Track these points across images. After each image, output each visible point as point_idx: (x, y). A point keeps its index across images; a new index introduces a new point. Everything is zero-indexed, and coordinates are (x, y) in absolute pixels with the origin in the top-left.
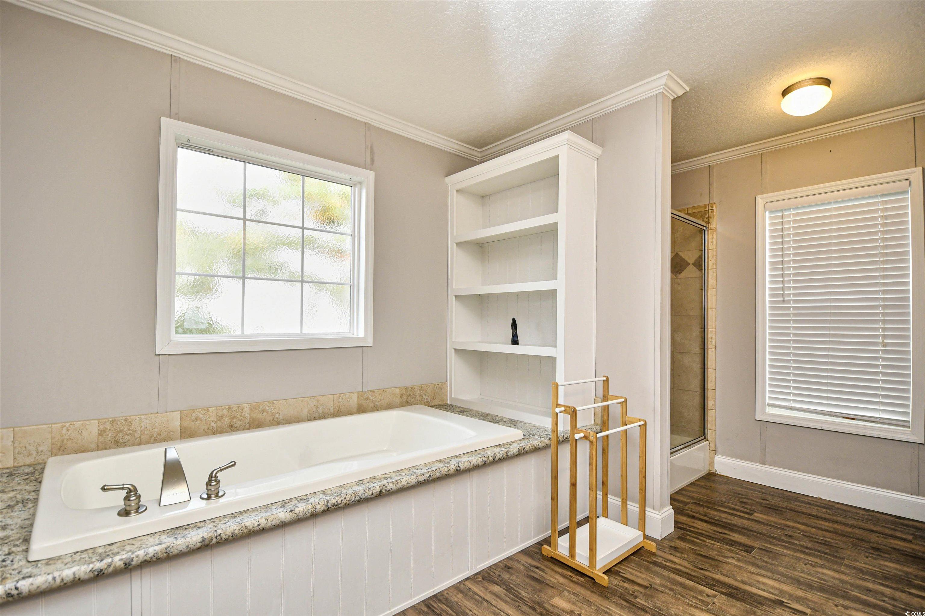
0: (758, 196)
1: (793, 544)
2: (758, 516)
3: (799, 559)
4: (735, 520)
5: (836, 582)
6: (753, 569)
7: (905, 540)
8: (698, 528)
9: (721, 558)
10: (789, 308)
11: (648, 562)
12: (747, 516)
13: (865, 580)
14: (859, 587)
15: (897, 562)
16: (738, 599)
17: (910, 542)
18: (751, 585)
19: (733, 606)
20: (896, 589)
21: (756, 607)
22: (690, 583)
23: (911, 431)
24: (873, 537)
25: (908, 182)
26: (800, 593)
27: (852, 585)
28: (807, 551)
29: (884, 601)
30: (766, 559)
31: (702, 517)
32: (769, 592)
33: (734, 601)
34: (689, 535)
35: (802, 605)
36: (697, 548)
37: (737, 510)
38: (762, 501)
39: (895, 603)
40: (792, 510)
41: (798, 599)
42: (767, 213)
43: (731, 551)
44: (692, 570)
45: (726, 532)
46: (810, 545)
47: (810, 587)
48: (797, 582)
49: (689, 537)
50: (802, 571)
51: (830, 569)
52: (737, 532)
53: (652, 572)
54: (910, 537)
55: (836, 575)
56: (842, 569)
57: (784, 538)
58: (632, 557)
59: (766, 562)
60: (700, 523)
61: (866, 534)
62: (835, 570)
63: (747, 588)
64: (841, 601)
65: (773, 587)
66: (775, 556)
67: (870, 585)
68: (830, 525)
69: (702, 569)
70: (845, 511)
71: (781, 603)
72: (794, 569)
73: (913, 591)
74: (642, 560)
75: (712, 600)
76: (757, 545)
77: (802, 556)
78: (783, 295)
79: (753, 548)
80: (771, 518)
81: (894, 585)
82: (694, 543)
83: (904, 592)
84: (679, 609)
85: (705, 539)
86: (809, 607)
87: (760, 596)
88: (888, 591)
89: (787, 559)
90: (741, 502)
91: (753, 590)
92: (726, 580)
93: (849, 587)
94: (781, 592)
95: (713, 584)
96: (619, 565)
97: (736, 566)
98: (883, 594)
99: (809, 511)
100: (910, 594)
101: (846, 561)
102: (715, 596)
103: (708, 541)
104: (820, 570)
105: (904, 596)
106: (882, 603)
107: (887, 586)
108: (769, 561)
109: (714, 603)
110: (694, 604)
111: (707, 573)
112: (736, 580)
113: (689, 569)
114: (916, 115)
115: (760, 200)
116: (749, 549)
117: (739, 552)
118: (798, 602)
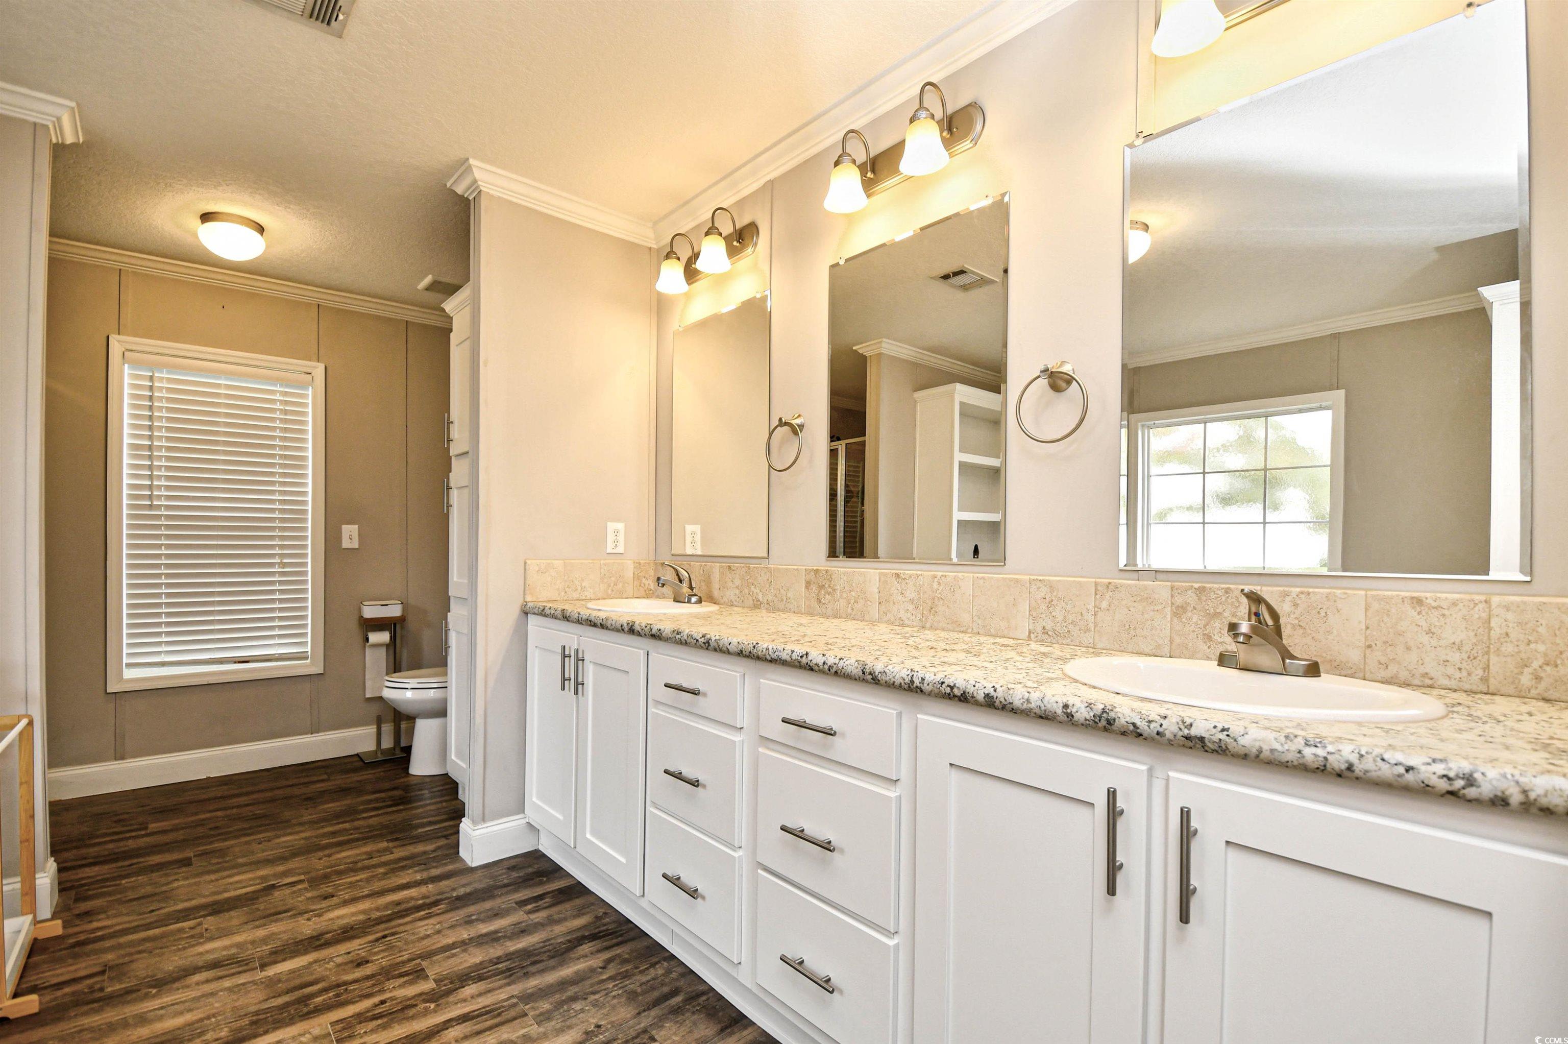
0: (113, 335)
1: (230, 832)
2: (153, 827)
3: (247, 843)
4: (132, 844)
5: (302, 842)
6: (213, 877)
7: (323, 781)
8: (89, 877)
9: (164, 888)
10: (158, 517)
11: (65, 949)
12: (143, 832)
13: (323, 827)
14: (324, 835)
15: (333, 801)
16: (228, 910)
17: (328, 780)
18: (226, 891)
19: (231, 918)
20: (352, 821)
21: (253, 904)
22: (157, 931)
23: (311, 662)
24: (296, 791)
25: (309, 377)
26: (281, 868)
27: (316, 837)
28: (249, 831)
29: (351, 834)
30: (214, 861)
31: (79, 863)
32: (251, 885)
33: (226, 914)
34: (88, 890)
35: (292, 876)
36: (119, 896)
37: (121, 833)
38: (141, 809)
39: (361, 831)
40: (191, 802)
41: (285, 874)
42: (126, 365)
43: (167, 875)
44: (141, 919)
45: (135, 861)
46: (246, 825)
47: (283, 859)
48: (268, 862)
49: (91, 893)
50: (263, 851)
51: (285, 835)
52: (148, 854)
53: (88, 955)
54: (325, 777)
55: (297, 837)
56: (297, 829)
57: (212, 833)
58: (31, 960)
59: (218, 863)
60: (87, 870)
61: (288, 791)
62: (291, 834)
63: (226, 895)
64: (321, 854)
65: (250, 879)
66: (222, 853)
67: (330, 829)
68: (245, 798)
69: (152, 911)
70: (247, 779)
71: (273, 887)
72: (253, 853)
73: (365, 815)
74: (53, 952)
75: (202, 928)
76: (189, 853)
77: (248, 838)
78: (150, 497)
79: (190, 859)
80: (177, 821)
81: (348, 819)
82: (109, 894)
83: (359, 819)
84: (175, 960)
85: (118, 882)
86: (299, 874)
87: (247, 893)
88: (347, 825)
89: (237, 849)
90: (115, 822)
91: (232, 894)
92: (194, 903)
93: (315, 840)
94: (264, 878)
95: (186, 914)
96: (24, 980)
97: (190, 885)
98: (345, 830)
99: (212, 795)
100: (364, 818)
101: (294, 821)
102: (200, 924)
103: (123, 882)
104: (278, 841)
105: (361, 823)
106: (351, 837)
107: (343, 823)
108: (220, 860)
109: (206, 930)
110: (187, 945)
111: (162, 911)
112: (205, 896)
113: (136, 920)
114: (322, 303)
115: (116, 343)
116: (187, 862)
117: (176, 871)
118: (286, 876)
